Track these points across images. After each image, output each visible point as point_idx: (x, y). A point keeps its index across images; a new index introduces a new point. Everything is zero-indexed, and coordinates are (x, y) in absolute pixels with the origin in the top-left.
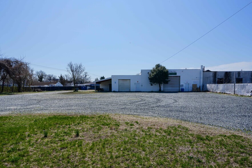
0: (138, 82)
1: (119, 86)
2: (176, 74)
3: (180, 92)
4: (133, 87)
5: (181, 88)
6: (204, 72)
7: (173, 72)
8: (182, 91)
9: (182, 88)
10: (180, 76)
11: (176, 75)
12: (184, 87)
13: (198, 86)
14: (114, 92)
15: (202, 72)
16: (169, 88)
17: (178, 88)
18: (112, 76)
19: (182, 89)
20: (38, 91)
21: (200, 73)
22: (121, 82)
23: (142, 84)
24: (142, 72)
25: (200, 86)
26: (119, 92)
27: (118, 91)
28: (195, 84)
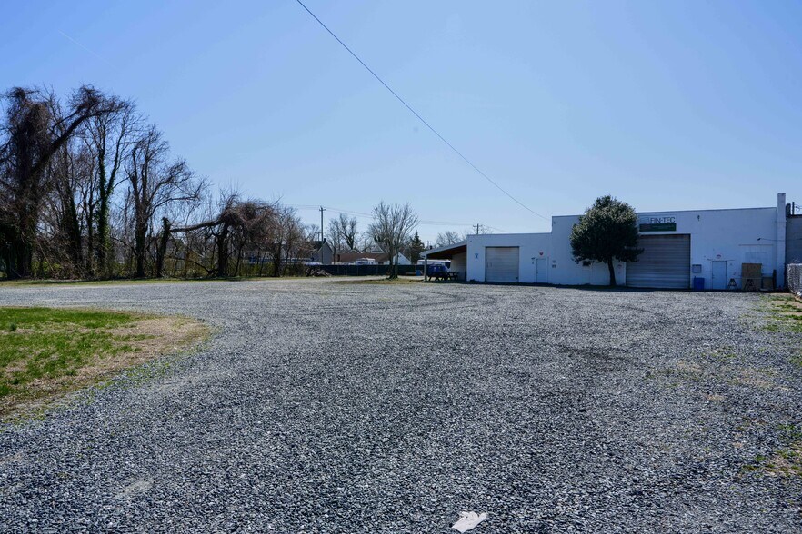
0: (541, 254)
1: (486, 266)
2: (672, 227)
3: (687, 289)
4: (526, 270)
5: (692, 276)
6: (793, 220)
7: (662, 222)
8: (699, 286)
9: (698, 276)
10: (689, 235)
11: (675, 230)
12: (706, 274)
13: (767, 271)
14: (473, 282)
15: (782, 218)
16: (649, 276)
17: (681, 278)
18: (468, 236)
19: (695, 279)
20: (317, 275)
21: (776, 222)
22: (492, 253)
23: (554, 261)
24: (554, 223)
25: (775, 271)
26: (486, 283)
27: (483, 280)
28: (753, 262)
